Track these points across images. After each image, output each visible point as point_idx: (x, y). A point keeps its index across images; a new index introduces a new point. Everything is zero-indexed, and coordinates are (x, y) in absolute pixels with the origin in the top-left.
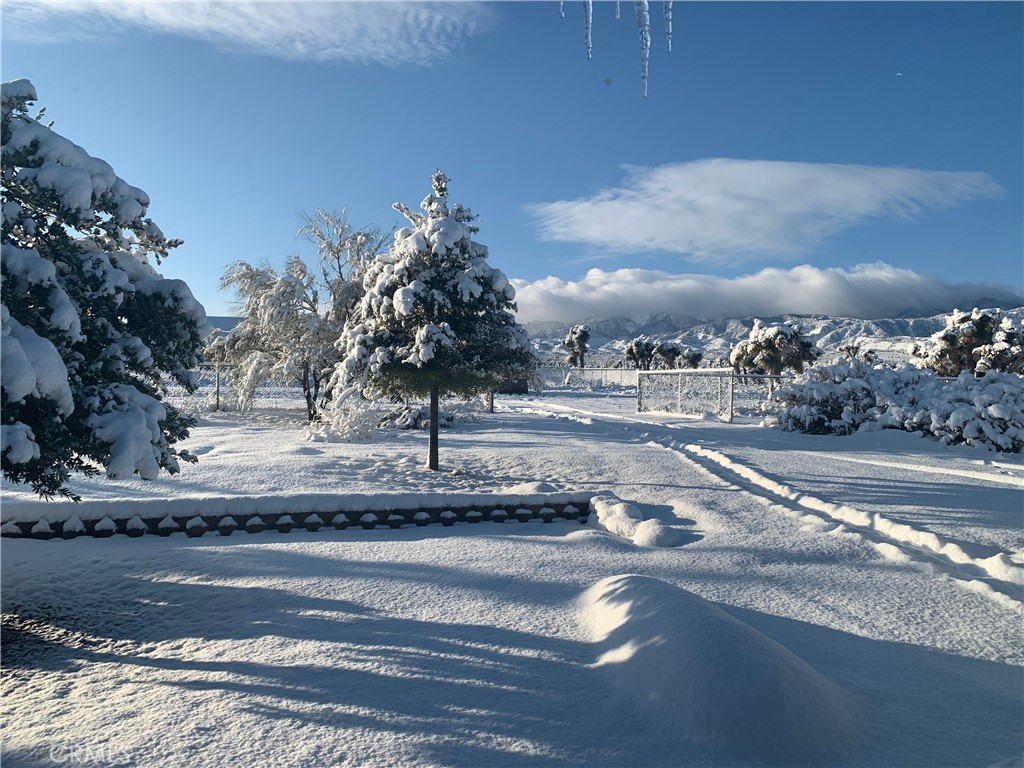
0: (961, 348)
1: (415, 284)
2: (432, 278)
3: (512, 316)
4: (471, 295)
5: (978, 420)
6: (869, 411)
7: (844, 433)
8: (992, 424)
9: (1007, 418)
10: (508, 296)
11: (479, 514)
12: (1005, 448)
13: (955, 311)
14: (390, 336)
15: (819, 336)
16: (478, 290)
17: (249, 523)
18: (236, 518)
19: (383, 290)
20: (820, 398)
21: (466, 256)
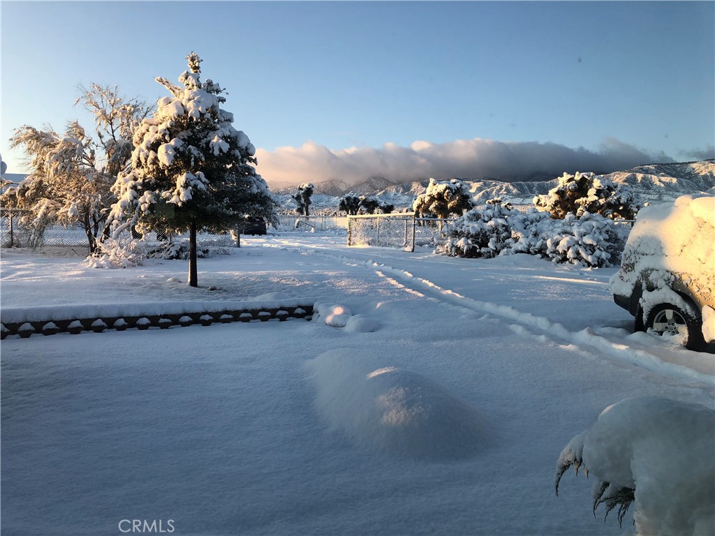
0: (568, 200)
1: (175, 141)
2: (189, 137)
3: (253, 169)
4: (221, 150)
5: (577, 246)
6: (507, 241)
7: (490, 257)
8: (585, 248)
9: (595, 244)
10: (250, 152)
11: (231, 316)
12: (593, 264)
13: (565, 174)
14: (156, 182)
15: (475, 194)
16: (226, 147)
17: (45, 328)
18: (33, 324)
19: (149, 146)
20: (474, 233)
21: (216, 121)
